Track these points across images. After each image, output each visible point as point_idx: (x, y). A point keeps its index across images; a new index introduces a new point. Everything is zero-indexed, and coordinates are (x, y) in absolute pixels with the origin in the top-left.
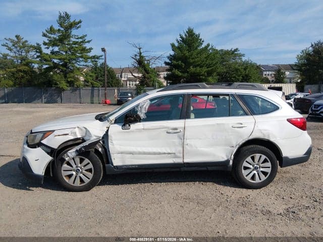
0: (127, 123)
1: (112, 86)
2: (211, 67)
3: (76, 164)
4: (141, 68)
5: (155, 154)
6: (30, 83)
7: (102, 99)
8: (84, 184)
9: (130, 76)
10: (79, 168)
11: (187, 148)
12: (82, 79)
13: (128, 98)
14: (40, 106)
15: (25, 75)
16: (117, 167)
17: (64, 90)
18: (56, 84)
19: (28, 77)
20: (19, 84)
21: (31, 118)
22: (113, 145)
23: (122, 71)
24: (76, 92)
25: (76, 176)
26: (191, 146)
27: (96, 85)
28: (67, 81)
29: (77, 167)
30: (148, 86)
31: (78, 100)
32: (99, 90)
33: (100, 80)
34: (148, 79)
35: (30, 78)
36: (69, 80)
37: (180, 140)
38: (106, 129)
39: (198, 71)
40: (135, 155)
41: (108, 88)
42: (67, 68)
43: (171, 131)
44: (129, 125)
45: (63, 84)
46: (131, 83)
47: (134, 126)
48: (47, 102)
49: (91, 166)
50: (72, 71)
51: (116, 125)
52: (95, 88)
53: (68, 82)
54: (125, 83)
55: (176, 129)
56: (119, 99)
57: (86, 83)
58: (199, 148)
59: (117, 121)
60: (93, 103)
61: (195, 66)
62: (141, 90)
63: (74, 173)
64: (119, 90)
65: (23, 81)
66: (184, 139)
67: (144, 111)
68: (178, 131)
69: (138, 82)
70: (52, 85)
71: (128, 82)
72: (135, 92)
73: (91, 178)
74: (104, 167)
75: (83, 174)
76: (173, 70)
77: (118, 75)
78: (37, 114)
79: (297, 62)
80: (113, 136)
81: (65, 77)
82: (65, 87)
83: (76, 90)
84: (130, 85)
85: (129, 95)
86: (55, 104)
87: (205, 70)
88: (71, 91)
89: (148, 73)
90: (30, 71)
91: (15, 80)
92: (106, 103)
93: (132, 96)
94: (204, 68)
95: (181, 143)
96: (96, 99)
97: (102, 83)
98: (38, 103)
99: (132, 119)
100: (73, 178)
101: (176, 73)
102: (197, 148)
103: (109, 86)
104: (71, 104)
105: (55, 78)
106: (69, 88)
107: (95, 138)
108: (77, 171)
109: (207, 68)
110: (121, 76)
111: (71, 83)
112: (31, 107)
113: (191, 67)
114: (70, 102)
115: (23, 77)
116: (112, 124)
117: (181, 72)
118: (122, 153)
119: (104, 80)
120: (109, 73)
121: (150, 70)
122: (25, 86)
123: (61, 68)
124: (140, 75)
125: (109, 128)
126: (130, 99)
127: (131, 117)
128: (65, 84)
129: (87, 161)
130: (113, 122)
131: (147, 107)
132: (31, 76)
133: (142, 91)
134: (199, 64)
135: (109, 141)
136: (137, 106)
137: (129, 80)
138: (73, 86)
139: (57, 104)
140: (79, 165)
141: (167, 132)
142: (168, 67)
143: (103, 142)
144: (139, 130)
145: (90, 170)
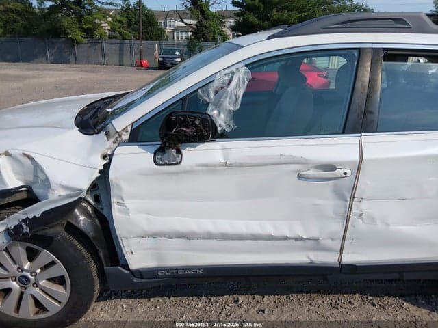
0: (171, 147)
1: (151, 39)
2: (305, 12)
3: (15, 262)
4: (195, 11)
5: (255, 238)
6: (28, 31)
7: (136, 59)
8: (47, 315)
9: (179, 24)
10: (28, 274)
11: (357, 224)
12: (106, 26)
13: (175, 58)
14: (41, 68)
15: (19, 18)
16: (140, 273)
17: (78, 43)
18: (67, 34)
19: (24, 22)
20: (11, 33)
21: (19, 88)
22: (126, 212)
23: (167, 15)
24: (97, 47)
25: (22, 294)
26: (373, 220)
27: (127, 37)
28: (83, 28)
29: (21, 269)
30: (206, 40)
31: (100, 59)
32: (131, 44)
33: (133, 30)
34: (206, 28)
35: (27, 22)
36: (85, 26)
37: (341, 202)
38: (101, 163)
39: (285, 18)
40: (195, 242)
41: (144, 42)
42: (81, 7)
43: (312, 172)
44: (179, 152)
45: (77, 34)
46: (180, 35)
47: (193, 155)
48: (55, 62)
49: (60, 270)
50: (90, 13)
51: (134, 149)
52: (126, 41)
53: (84, 30)
54: (170, 35)
55: (331, 167)
56: (161, 59)
57: (113, 34)
58: (392, 228)
59: (137, 136)
60: (123, 65)
61: (281, 10)
62: (195, 46)
63: (15, 285)
64: (160, 45)
65: (17, 27)
66: (353, 198)
67: (229, 105)
68: (339, 172)
69: (189, 34)
70: (60, 34)
71: (175, 34)
72: (186, 49)
73: (65, 301)
74: (101, 273)
75: (42, 290)
76: (245, 14)
77: (160, 22)
78: (33, 81)
79: (434, 9)
80: (123, 184)
81: (80, 22)
82: (80, 38)
83: (96, 43)
84: (178, 38)
85: (177, 53)
86: (65, 65)
87: (295, 16)
88: (89, 45)
89: (206, 19)
90: (26, 12)
91: (5, 25)
92: (142, 66)
93: (182, 55)
94: (294, 12)
95: (342, 210)
96: (126, 60)
97: (136, 33)
98: (42, 62)
99: (190, 131)
100: (14, 297)
101: (251, 20)
102: (388, 225)
103: (147, 40)
104: (90, 65)
105: (65, 23)
106: (85, 41)
107: (63, 193)
108: (23, 281)
109: (299, 13)
110: (165, 24)
111: (89, 33)
112: (29, 70)
113: (275, 10)
114: (88, 62)
115: (15, 21)
116: (122, 144)
117: (257, 18)
118: (154, 235)
119: (139, 29)
120: (147, 18)
121: (209, 13)
122: (20, 35)
123: (73, 6)
124: (195, 22)
125: (111, 157)
126: (179, 60)
127: (184, 123)
128: (79, 33)
129: (46, 256)
130: (126, 137)
131: (241, 92)
132: (27, 19)
133: (197, 49)
134: (287, 7)
135: (114, 200)
136: (206, 85)
137: (177, 29)
138: (92, 37)
139: (69, 65)
140: (27, 265)
141: (299, 176)
142: (237, 9)
143: (97, 199)
144: (210, 168)
145: (60, 281)
